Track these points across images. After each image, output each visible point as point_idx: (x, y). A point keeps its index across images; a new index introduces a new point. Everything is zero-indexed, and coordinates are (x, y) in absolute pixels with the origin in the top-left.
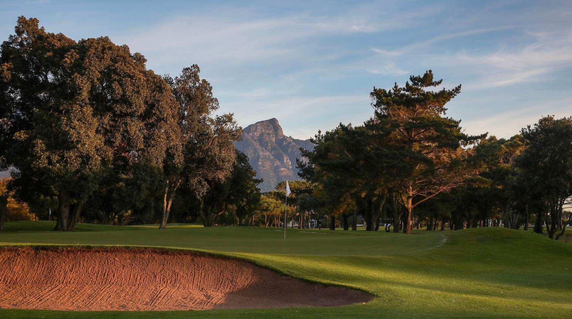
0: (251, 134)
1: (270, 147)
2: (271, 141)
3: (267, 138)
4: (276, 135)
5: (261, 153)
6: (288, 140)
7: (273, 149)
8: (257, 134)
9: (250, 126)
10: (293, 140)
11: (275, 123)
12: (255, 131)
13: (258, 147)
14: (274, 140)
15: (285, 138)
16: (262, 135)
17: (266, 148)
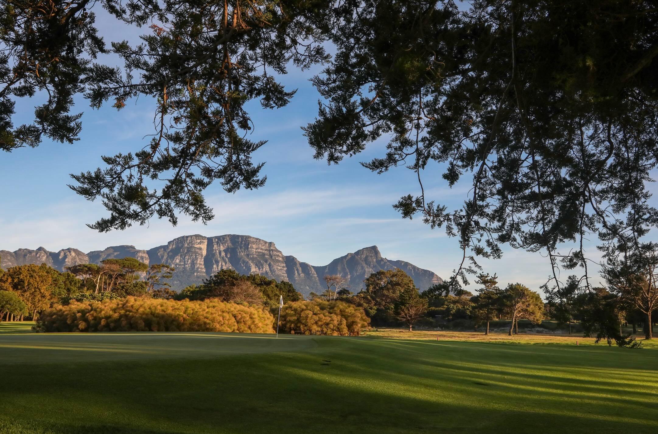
0: (359, 257)
1: (372, 266)
2: (373, 261)
3: (370, 259)
4: (377, 257)
5: (366, 269)
6: (385, 260)
7: (374, 266)
8: (364, 256)
9: (359, 251)
10: (388, 260)
11: (376, 249)
12: (362, 254)
13: (364, 265)
14: (375, 260)
15: (382, 259)
16: (367, 257)
17: (369, 266)
